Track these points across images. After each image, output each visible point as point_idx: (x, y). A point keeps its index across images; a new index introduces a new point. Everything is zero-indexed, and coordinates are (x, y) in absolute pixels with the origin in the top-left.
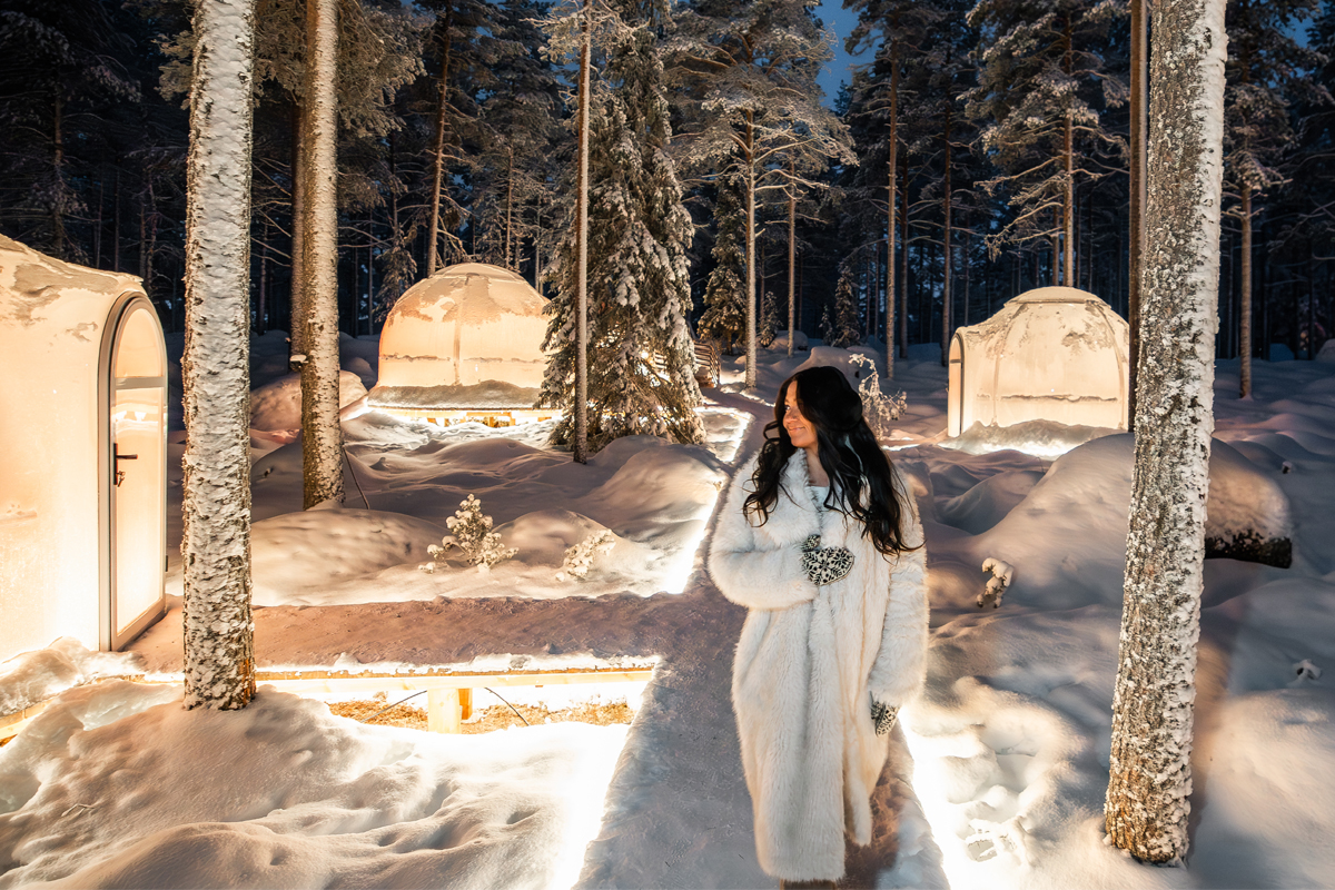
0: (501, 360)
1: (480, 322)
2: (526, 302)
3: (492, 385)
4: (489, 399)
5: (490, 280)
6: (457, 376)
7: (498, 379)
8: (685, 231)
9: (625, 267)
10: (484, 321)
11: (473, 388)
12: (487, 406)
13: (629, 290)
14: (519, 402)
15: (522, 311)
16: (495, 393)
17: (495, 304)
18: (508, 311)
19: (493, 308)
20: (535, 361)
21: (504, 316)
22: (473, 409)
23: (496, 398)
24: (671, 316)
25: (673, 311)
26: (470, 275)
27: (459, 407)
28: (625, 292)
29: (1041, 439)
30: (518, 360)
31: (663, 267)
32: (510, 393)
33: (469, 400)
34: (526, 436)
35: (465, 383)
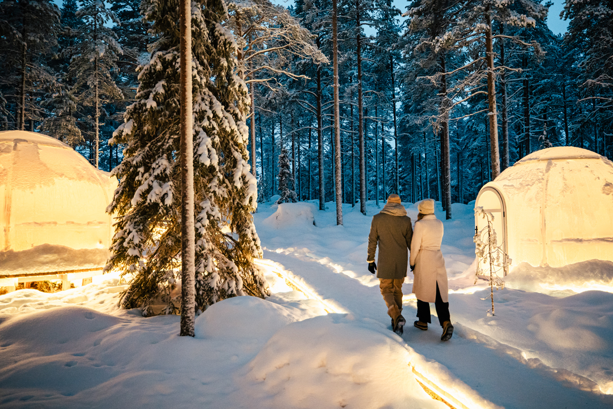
0: (55, 223)
1: (32, 186)
2: (78, 167)
3: (47, 249)
4: (44, 263)
5: (39, 146)
6: (7, 242)
7: (53, 243)
8: (243, 101)
9: (201, 129)
10: (37, 186)
11: (26, 253)
12: (42, 271)
13: (209, 151)
14: (75, 264)
15: (75, 176)
16: (51, 257)
17: (48, 169)
18: (62, 175)
19: (46, 173)
20: (89, 223)
21: (57, 180)
22: (26, 275)
23: (52, 262)
24: (243, 177)
25: (245, 172)
26: (17, 141)
27: (11, 273)
28: (207, 152)
29: (602, 278)
30: (73, 223)
31: (232, 131)
32: (65, 255)
33: (21, 266)
34: (86, 298)
35: (16, 248)
